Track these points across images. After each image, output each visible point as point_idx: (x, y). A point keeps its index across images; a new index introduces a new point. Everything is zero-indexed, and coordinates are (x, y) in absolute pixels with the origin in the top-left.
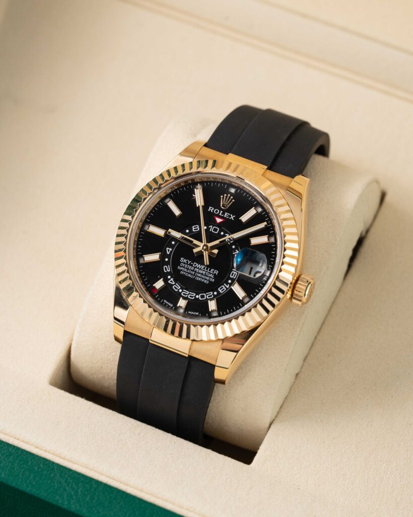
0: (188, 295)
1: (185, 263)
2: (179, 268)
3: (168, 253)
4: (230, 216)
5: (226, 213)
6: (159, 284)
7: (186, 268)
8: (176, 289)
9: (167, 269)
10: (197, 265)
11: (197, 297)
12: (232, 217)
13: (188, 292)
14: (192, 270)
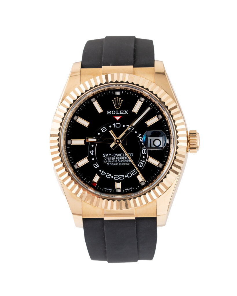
0: (119, 178)
1: (107, 157)
2: (104, 162)
3: (92, 154)
4: (124, 112)
5: (121, 111)
6: (96, 179)
7: (110, 160)
8: (109, 177)
9: (96, 166)
10: (116, 155)
11: (126, 176)
12: (126, 112)
13: (118, 176)
14: (114, 160)
